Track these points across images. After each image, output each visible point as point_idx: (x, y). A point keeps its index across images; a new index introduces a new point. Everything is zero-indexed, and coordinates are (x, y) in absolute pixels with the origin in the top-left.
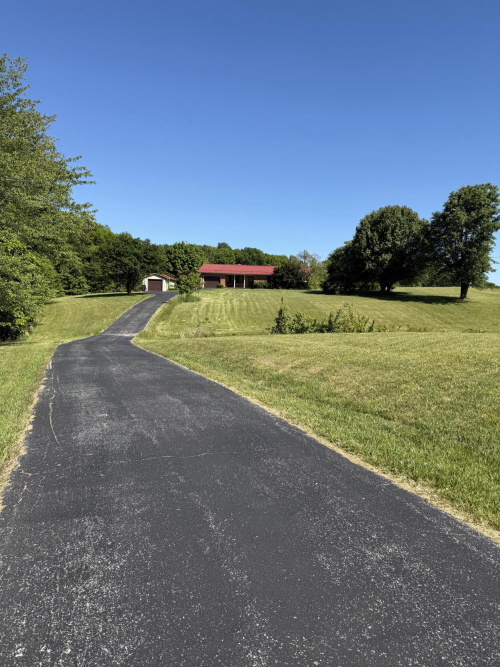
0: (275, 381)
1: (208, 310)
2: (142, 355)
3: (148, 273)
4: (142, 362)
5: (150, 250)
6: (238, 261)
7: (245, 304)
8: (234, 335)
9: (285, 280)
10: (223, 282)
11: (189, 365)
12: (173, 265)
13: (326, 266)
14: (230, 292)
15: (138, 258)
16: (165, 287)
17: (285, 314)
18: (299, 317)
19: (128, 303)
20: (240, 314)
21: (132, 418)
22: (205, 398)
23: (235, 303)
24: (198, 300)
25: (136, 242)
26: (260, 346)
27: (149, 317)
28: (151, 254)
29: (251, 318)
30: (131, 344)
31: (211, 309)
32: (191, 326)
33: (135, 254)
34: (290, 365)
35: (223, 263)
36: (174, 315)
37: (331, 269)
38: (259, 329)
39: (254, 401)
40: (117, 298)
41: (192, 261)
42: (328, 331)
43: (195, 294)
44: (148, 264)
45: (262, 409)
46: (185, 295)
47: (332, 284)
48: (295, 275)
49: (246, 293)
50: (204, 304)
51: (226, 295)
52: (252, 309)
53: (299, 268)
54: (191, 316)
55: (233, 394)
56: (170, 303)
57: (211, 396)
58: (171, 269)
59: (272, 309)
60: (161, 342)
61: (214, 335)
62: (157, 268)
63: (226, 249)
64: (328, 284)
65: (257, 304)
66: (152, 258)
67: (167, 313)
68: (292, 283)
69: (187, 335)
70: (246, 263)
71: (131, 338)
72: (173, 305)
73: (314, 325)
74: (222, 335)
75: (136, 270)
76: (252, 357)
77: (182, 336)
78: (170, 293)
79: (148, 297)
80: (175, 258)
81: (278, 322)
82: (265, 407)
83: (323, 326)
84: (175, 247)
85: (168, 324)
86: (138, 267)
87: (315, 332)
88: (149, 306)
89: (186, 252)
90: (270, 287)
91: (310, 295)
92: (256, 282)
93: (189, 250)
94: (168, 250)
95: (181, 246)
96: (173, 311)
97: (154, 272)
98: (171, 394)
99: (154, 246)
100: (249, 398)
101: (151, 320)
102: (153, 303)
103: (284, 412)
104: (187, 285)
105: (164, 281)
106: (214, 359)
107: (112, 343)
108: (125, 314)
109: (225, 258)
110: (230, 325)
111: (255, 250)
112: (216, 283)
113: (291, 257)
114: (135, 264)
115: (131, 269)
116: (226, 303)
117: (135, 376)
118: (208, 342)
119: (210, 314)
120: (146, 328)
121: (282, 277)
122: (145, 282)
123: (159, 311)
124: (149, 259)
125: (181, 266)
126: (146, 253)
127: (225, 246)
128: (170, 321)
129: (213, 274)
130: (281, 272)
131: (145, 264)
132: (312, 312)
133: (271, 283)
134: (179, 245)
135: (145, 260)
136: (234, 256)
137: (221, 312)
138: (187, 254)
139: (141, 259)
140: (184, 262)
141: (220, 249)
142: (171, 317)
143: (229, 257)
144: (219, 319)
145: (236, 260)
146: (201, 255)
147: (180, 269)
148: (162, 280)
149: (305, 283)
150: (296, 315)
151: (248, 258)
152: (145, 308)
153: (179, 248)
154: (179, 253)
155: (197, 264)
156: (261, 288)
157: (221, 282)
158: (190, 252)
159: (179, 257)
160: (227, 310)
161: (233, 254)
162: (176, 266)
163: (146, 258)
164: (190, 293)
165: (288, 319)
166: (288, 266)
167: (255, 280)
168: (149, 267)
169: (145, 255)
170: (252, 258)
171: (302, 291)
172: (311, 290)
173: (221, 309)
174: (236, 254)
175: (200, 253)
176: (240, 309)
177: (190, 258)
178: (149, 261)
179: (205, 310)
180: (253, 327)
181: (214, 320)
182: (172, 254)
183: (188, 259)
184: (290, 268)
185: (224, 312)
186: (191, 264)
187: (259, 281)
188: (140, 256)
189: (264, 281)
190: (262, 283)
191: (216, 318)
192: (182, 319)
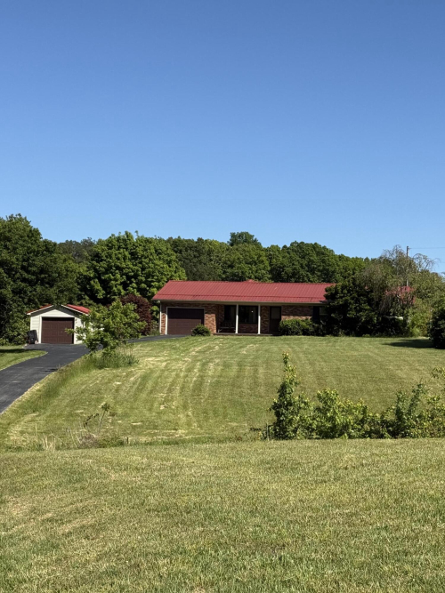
7: (234, 371)
9: (351, 314)
10: (210, 321)
12: (105, 284)
14: (224, 343)
15: (9, 271)
17: (294, 395)
18: (326, 400)
20: (213, 396)
24: (130, 363)
28: (38, 262)
29: (234, 403)
31: (150, 385)
36: (62, 399)
41: (147, 276)
42: (394, 435)
44: (31, 283)
48: (375, 304)
50: (139, 374)
52: (246, 383)
56: (66, 371)
58: (100, 294)
62: (52, 292)
63: (250, 247)
65: (261, 370)
66: (42, 271)
67: (50, 393)
68: (369, 321)
72: (69, 376)
73: (362, 422)
77: (49, 447)
80: (108, 270)
81: (278, 414)
83: (384, 423)
84: (110, 244)
85: (41, 418)
87: (363, 436)
88: (17, 378)
89: (134, 255)
90: (317, 333)
91: (398, 349)
92: (287, 320)
93: (140, 250)
94: (91, 253)
95: (123, 242)
96: (63, 390)
97: (54, 301)
99: (47, 243)
102: (30, 371)
105: (78, 321)
109: (246, 268)
110: (183, 420)
111: (315, 247)
116: (190, 370)
121: (344, 308)
122: (36, 323)
124: (34, 273)
125: (120, 287)
126: (27, 260)
127: (246, 241)
128: (48, 414)
129: (189, 303)
130: (341, 297)
131: (23, 284)
132: (387, 390)
133: (319, 323)
134: (118, 239)
135: (26, 275)
136: (267, 263)
137: (170, 390)
138: (136, 259)
139: (16, 273)
140: (129, 278)
141: (235, 246)
142: (56, 402)
143: (256, 264)
144: (162, 407)
145: (271, 272)
146: (169, 263)
147: (120, 294)
148: (72, 320)
149: (399, 321)
150: (319, 396)
151: (298, 267)
152: (6, 384)
153: (119, 248)
154: (118, 259)
155: (159, 281)
156: (297, 334)
157: (206, 322)
158: (142, 256)
159: (118, 268)
160: (186, 385)
161: (264, 258)
162: (111, 287)
163: (28, 272)
164: (112, 348)
165: (302, 405)
166: (357, 282)
167: (283, 317)
168: (35, 290)
169: (25, 264)
170: (308, 266)
171: (390, 340)
172: (413, 338)
173: (173, 383)
174: (270, 258)
175: (166, 258)
176: (218, 382)
177: (143, 269)
178: (33, 277)
179: (136, 386)
180: (234, 424)
181: (150, 410)
182: (102, 260)
183: (138, 271)
184: (362, 288)
185: (177, 392)
186: (145, 283)
187: (292, 318)
188: (14, 266)
189: (304, 318)
190: (298, 323)
191: (156, 405)
192: (77, 409)
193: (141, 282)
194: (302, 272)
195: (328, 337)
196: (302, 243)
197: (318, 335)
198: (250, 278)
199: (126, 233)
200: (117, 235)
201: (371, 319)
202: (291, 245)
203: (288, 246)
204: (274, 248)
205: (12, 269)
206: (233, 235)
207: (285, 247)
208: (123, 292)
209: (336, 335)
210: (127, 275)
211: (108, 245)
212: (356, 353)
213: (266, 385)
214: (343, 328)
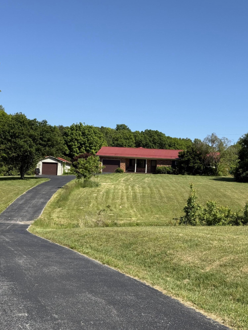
0: (202, 280)
1: (107, 197)
2: (45, 246)
3: (43, 156)
4: (48, 254)
5: (47, 132)
6: (138, 145)
7: (148, 191)
8: (137, 225)
9: (191, 165)
10: (123, 166)
11: (101, 258)
12: (70, 147)
13: (236, 150)
14: (131, 177)
15: (34, 140)
16: (61, 170)
17: (195, 203)
18: (210, 207)
19: (23, 187)
20: (143, 202)
21: (56, 319)
22: (130, 297)
23: (138, 189)
24: (97, 185)
25: (32, 123)
26: (178, 239)
27: (44, 203)
28: (47, 136)
29: (154, 206)
30: (28, 233)
31: (111, 196)
32: (90, 214)
33: (31, 136)
34: (217, 263)
35: (121, 146)
36: (71, 202)
37: (242, 155)
38: (164, 219)
39: (188, 304)
40: (9, 182)
41: (90, 144)
42: (244, 223)
43: (93, 179)
44: (45, 146)
45: (200, 314)
46: (82, 180)
47: (244, 171)
48: (202, 161)
49: (148, 179)
50: (103, 190)
51: (127, 180)
52: (157, 196)
53: (207, 153)
54: (89, 203)
55: (160, 294)
56: (67, 188)
57: (137, 295)
58: (68, 152)
59: (179, 197)
60: (60, 232)
61: (116, 225)
62: (53, 150)
63: (126, 131)
64: (241, 170)
65: (161, 191)
66: (49, 140)
67: (63, 200)
68: (199, 168)
69: (86, 224)
70: (146, 146)
71: (27, 226)
72: (69, 190)
73: (227, 217)
74: (124, 225)
75: (31, 153)
76: (171, 251)
77: (81, 225)
78: (66, 177)
79: (43, 181)
80: (71, 140)
81: (187, 212)
82: (202, 312)
83: (238, 218)
84: (72, 128)
85: (65, 211)
86: (33, 150)
87: (228, 224)
88: (44, 191)
89: (84, 134)
90: (174, 173)
91: (219, 182)
92: (159, 166)
93: (86, 131)
95: (78, 128)
96: (70, 198)
97: (50, 155)
98: (91, 292)
99: (50, 127)
100: (180, 300)
101: (46, 206)
102: (48, 188)
103: (226, 318)
104: (86, 169)
105: (59, 165)
106: (126, 252)
107: (8, 231)
108: (18, 200)
109: (124, 141)
110: (133, 213)
111: (156, 132)
112: (116, 167)
113: (196, 141)
114: (31, 146)
115: (26, 151)
116: (127, 189)
117: (46, 270)
118: (117, 233)
119: (110, 201)
120: (41, 216)
121: (188, 161)
122: (40, 165)
123: (55, 196)
124: (45, 141)
125: (77, 149)
126: (42, 135)
127: (124, 128)
128: (67, 208)
129: (113, 158)
130: (186, 157)
131: (41, 146)
132: (225, 201)
133: (176, 169)
134: (76, 126)
135: (41, 142)
136: (134, 139)
137: (122, 199)
138: (84, 135)
139: (37, 141)
140: (81, 144)
141: (119, 131)
142: (68, 203)
143: (128, 139)
144: (121, 207)
145: (135, 143)
146: (100, 138)
147: (77, 152)
148: (57, 164)
149: (214, 168)
150: (208, 204)
151: (148, 141)
152: (40, 194)
153: (77, 130)
154: (76, 135)
155: (95, 146)
156: (164, 173)
157: (121, 166)
158: (88, 134)
159: (76, 139)
160: (129, 196)
161: (132, 137)
162: (73, 149)
163: (42, 140)
164: (89, 178)
165: (199, 208)
166: (194, 150)
167: (158, 165)
168: (45, 149)
169: (41, 136)
170: (153, 141)
171: (211, 177)
172: (220, 177)
173: (122, 196)
174: (135, 137)
175: (99, 135)
176: (143, 196)
177: (88, 140)
178: (45, 143)
179: (105, 196)
180: (158, 216)
181: (115, 208)
182: (68, 136)
183: (85, 141)
184: (196, 152)
185: (125, 200)
186: (89, 147)
187: (162, 166)
188: (36, 137)
189: (168, 166)
190: (165, 168)
191: (117, 206)
192: (80, 206)
193: (87, 146)
194: (150, 144)
195: (180, 175)
196: (150, 130)
197: (175, 174)
198: (125, 146)
199: (80, 123)
200: (75, 124)
201: (200, 167)
202: (145, 131)
203: (144, 131)
204: (137, 132)
205: (35, 139)
206: (118, 126)
207: (142, 132)
208: (78, 151)
209: (183, 174)
210: (80, 143)
211: (71, 129)
212: (201, 184)
213: (167, 197)
214: (186, 171)
